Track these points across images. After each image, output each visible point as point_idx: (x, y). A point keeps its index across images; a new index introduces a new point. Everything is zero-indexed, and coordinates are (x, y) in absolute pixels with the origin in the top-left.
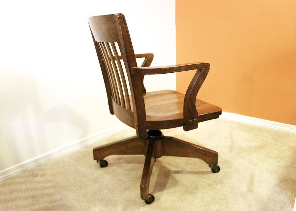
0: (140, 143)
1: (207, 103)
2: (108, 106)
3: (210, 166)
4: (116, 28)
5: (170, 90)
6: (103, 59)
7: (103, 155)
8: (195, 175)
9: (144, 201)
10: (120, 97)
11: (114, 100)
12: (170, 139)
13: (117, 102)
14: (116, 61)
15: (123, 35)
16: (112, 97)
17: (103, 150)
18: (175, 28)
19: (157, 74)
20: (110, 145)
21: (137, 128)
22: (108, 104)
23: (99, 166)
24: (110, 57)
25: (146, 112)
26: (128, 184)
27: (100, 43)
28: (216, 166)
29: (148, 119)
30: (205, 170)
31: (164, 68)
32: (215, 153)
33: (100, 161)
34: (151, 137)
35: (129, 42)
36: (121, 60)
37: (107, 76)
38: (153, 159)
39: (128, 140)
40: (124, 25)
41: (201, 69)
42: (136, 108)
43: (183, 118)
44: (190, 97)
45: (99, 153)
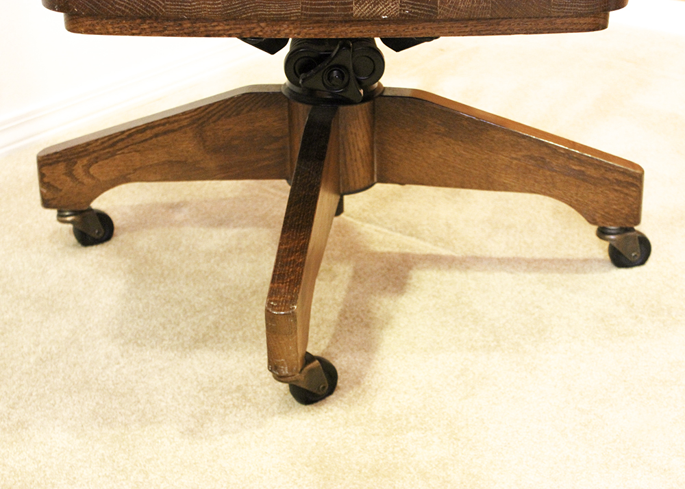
3: (602, 233)
7: (87, 180)
8: (533, 276)
9: (284, 387)
12: (414, 98)
17: (85, 161)
23: (73, 239)
26: (212, 318)
28: (629, 234)
30: (581, 253)
32: (631, 170)
33: (75, 213)
38: (325, 200)
45: (70, 174)
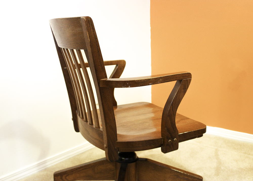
0: (110, 166)
1: (188, 118)
2: (72, 122)
4: (82, 33)
5: (145, 102)
6: (66, 67)
7: (66, 180)
10: (87, 111)
11: (80, 115)
12: (146, 161)
13: (83, 118)
14: (81, 69)
15: (90, 41)
16: (77, 112)
17: (65, 175)
18: (150, 29)
19: (131, 87)
20: (75, 169)
21: (107, 150)
22: (72, 120)
24: (74, 65)
25: (117, 130)
27: (64, 49)
29: (119, 140)
31: (138, 81)
32: (200, 178)
34: (123, 159)
35: (98, 49)
36: (87, 68)
37: (72, 86)
39: (96, 162)
40: (91, 29)
41: (182, 80)
42: (106, 126)
43: (161, 137)
44: (169, 112)
45: (62, 178)
